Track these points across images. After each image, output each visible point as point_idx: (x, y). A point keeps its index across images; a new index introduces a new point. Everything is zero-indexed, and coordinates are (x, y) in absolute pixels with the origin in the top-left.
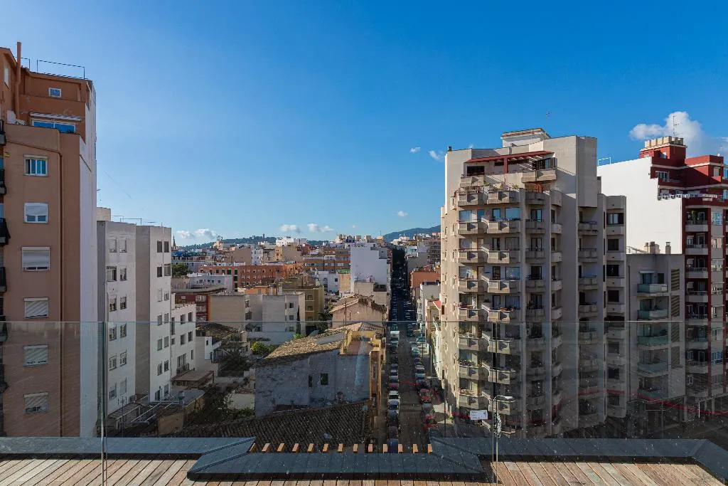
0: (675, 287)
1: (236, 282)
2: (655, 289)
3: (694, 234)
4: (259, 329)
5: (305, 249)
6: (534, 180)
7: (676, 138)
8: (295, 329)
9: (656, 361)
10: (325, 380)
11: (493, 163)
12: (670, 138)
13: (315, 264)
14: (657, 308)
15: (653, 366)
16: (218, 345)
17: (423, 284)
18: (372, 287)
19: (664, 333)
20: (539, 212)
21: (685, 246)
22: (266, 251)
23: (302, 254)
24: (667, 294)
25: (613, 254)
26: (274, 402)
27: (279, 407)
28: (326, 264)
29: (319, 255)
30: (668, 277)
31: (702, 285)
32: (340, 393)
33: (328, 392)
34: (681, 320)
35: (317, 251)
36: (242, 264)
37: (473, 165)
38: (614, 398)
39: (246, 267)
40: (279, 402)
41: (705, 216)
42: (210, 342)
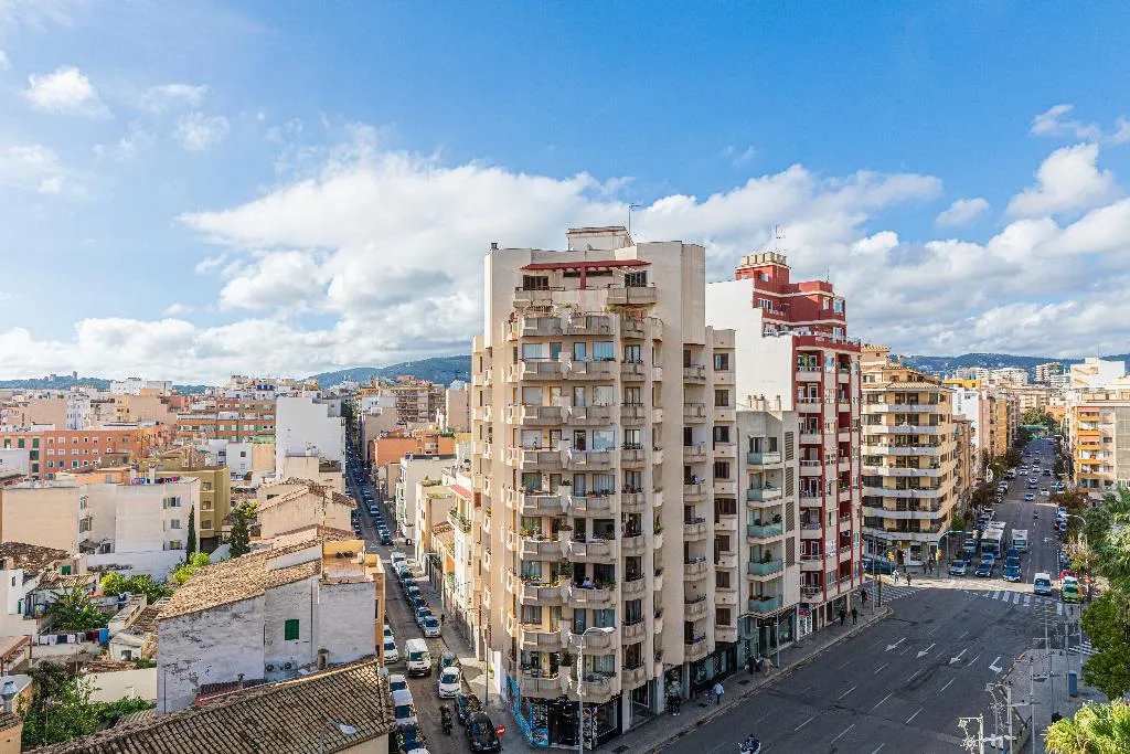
0: (789, 456)
1: (35, 462)
2: (769, 460)
3: (805, 384)
4: (107, 549)
5: (174, 399)
6: (625, 302)
7: (779, 256)
8: (185, 543)
9: (768, 558)
10: (292, 630)
11: (562, 271)
12: (772, 254)
13: (201, 428)
14: (768, 486)
15: (765, 567)
16: (32, 584)
17: (408, 457)
18: (316, 464)
19: (777, 520)
20: (636, 350)
21: (796, 401)
22: (96, 404)
23: (170, 410)
24: (782, 466)
25: (722, 410)
26: (194, 680)
27: (206, 690)
28: (222, 428)
29: (208, 411)
30: (782, 443)
31: (814, 452)
32: (323, 651)
33: (299, 652)
34: (795, 498)
35: (202, 406)
36: (48, 428)
37: (533, 274)
38: (723, 616)
39: (56, 434)
40: (205, 680)
41: (817, 360)
42: (19, 581)
